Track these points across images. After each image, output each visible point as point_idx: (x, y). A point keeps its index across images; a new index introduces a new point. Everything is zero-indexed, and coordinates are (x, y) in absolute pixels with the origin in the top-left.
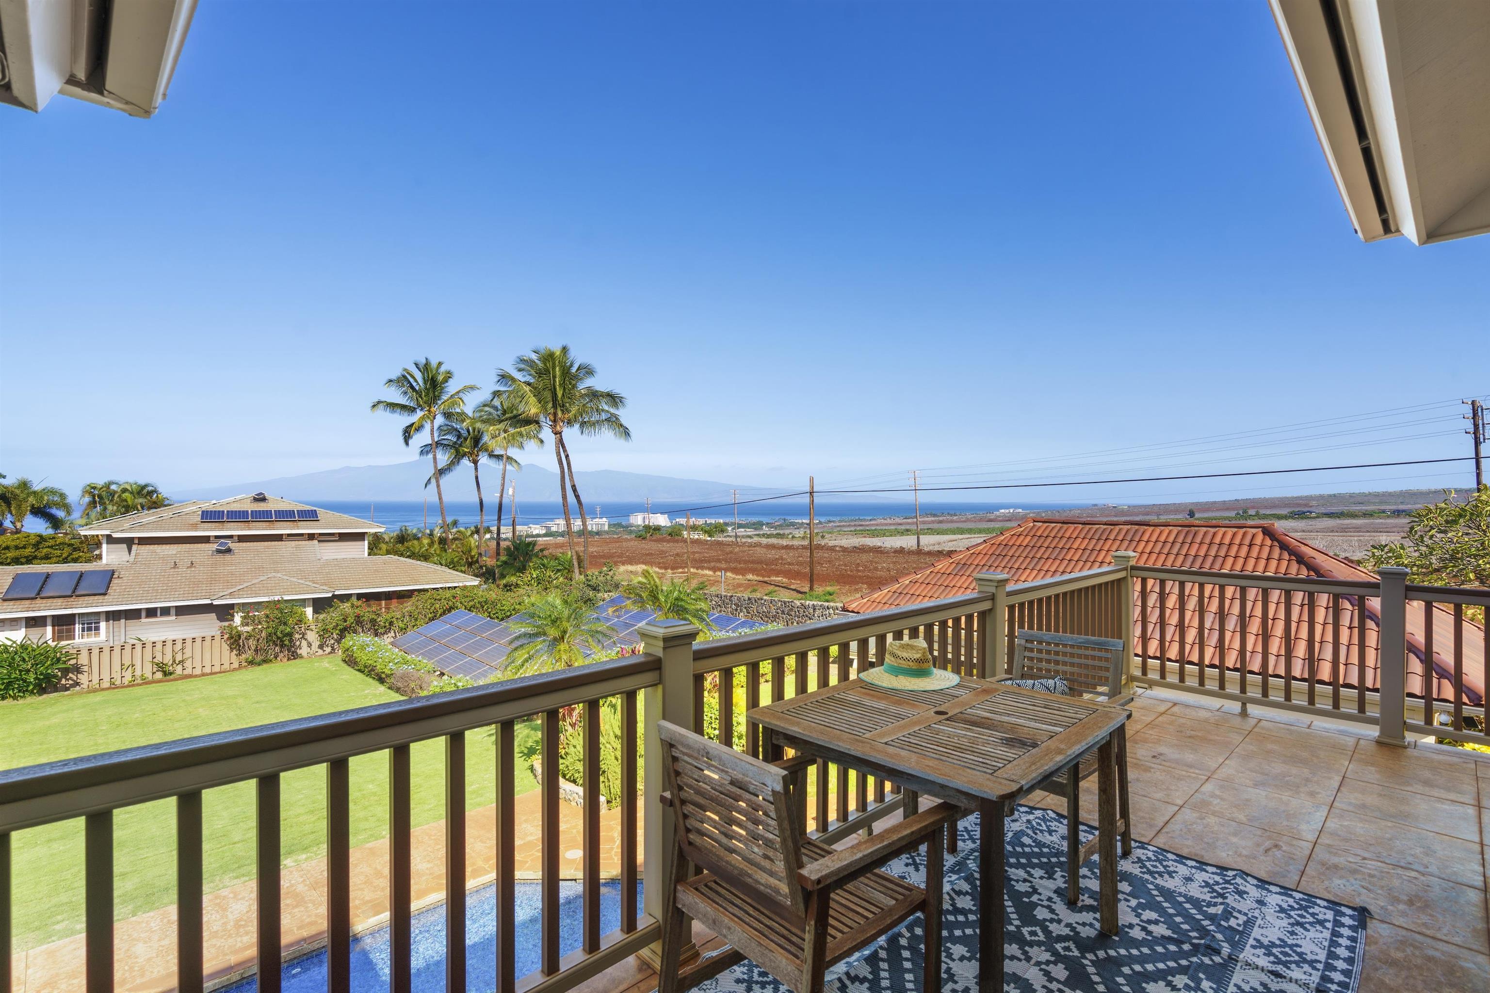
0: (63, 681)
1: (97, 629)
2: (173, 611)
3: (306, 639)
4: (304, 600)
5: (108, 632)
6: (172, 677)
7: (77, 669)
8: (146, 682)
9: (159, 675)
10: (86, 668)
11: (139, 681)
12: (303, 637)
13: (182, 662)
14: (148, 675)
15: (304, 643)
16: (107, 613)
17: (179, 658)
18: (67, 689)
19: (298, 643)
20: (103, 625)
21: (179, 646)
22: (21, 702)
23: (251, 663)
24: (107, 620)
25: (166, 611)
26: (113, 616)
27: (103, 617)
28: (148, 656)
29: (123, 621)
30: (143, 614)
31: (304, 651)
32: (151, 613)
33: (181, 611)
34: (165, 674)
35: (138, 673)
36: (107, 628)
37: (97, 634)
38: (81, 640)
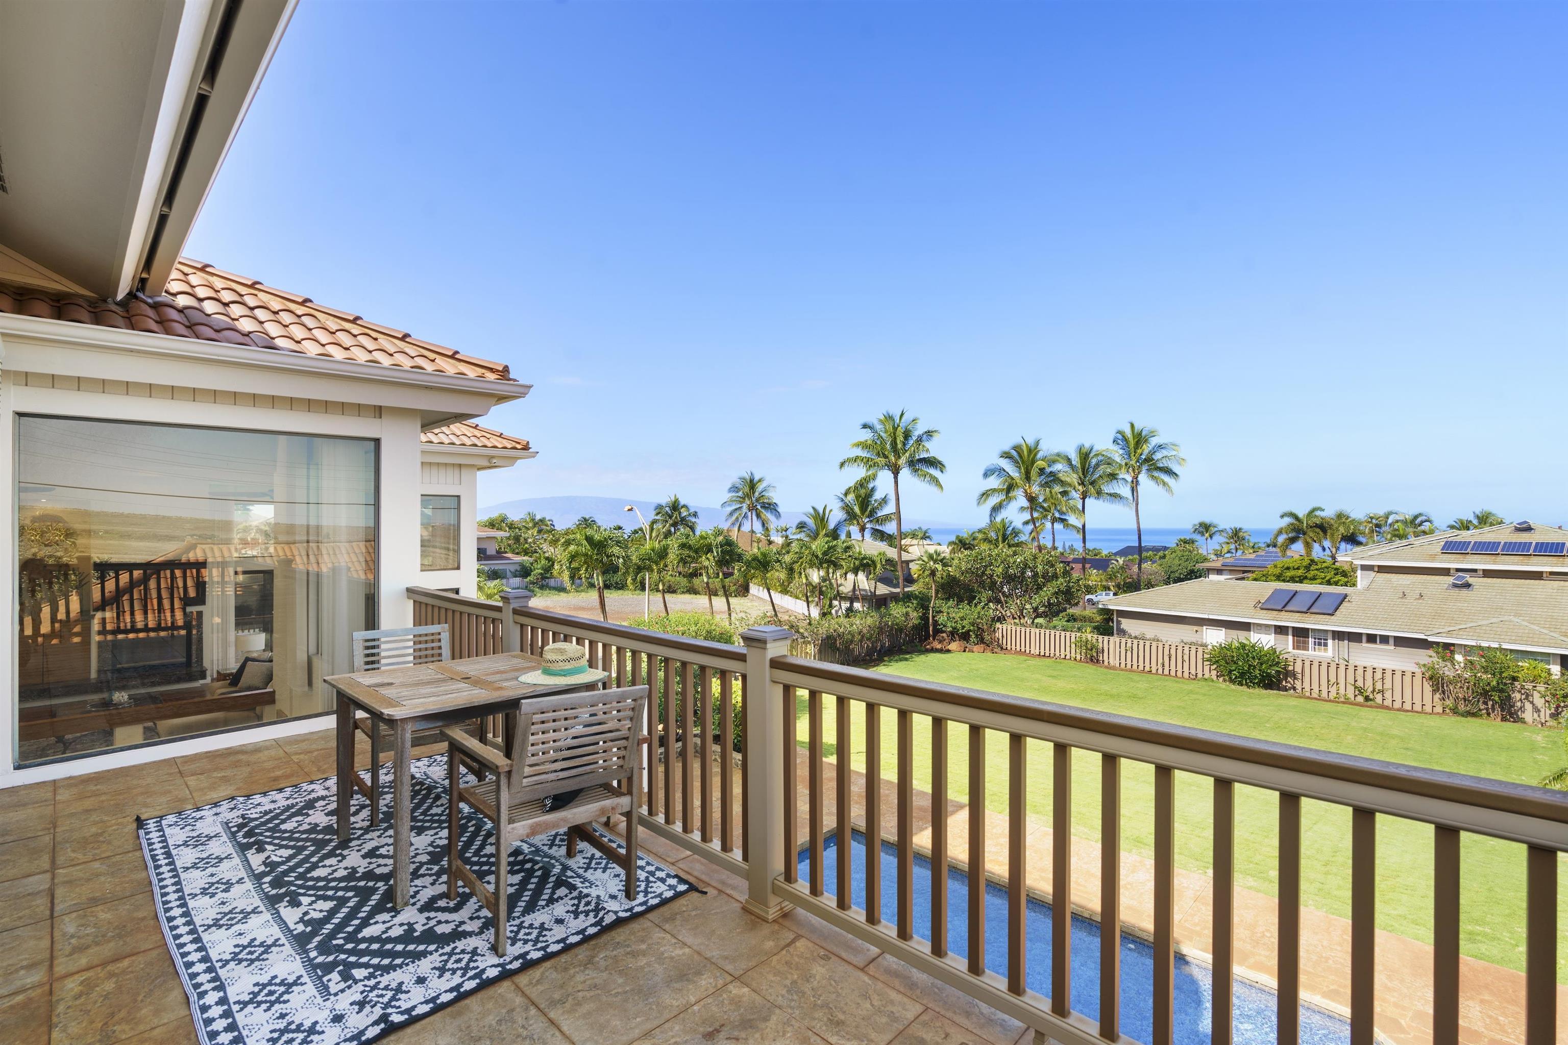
0: (1284, 683)
1: (1326, 645)
2: (1391, 641)
3: (1532, 703)
4: (1549, 654)
5: (1334, 650)
6: (1369, 703)
7: (1294, 675)
8: (1347, 702)
9: (1360, 699)
10: (1300, 676)
11: (1342, 699)
12: (1527, 698)
13: (1382, 692)
14: (1351, 695)
15: (1528, 706)
16: (1333, 632)
17: (1379, 686)
18: (1286, 690)
19: (1519, 704)
20: (1330, 642)
21: (1378, 675)
22: (1251, 690)
23: (1455, 711)
24: (1334, 639)
25: (1385, 639)
26: (1339, 636)
27: (1330, 636)
28: (1351, 680)
29: (1346, 642)
30: (1364, 639)
31: (1528, 715)
32: (1372, 639)
33: (1401, 642)
34: (1367, 699)
35: (1342, 691)
36: (1334, 646)
37: (1326, 650)
38: (1313, 653)
